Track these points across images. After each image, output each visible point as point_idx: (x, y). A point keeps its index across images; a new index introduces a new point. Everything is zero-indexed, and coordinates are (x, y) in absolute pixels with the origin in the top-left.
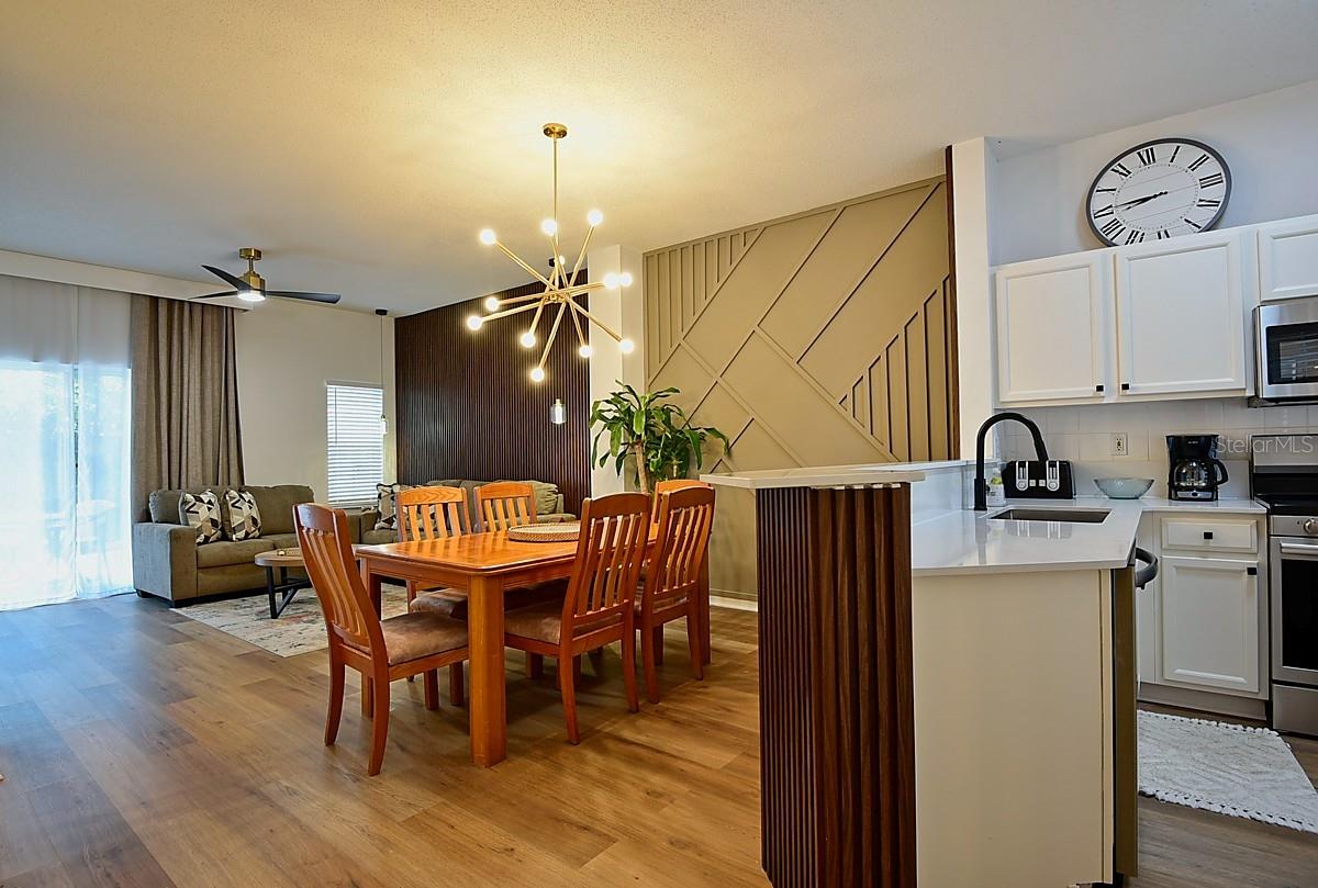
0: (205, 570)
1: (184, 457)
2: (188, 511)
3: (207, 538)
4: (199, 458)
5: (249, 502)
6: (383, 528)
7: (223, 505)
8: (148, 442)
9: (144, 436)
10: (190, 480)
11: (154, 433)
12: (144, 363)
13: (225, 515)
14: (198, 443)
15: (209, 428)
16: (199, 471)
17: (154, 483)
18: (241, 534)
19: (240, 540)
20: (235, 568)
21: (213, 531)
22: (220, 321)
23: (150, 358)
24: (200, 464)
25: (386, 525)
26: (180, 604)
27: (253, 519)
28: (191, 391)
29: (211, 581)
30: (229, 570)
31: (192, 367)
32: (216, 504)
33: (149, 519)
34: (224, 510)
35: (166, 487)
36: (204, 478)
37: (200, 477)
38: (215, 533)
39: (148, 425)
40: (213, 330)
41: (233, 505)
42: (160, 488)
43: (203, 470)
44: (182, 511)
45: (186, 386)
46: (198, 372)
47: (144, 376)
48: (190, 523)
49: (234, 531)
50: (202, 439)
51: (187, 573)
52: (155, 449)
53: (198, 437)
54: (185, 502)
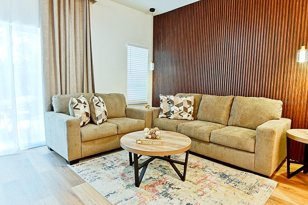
0: (85, 143)
1: (68, 78)
2: (74, 108)
3: (84, 123)
4: (75, 78)
5: (103, 103)
6: (163, 117)
7: (91, 105)
8: (50, 68)
9: (48, 66)
10: (71, 90)
11: (53, 64)
12: (47, 24)
13: (93, 110)
14: (74, 70)
15: (79, 63)
16: (75, 85)
17: (54, 91)
18: (100, 121)
19: (100, 124)
20: (100, 141)
21: (87, 119)
22: (83, 6)
23: (49, 23)
24: (75, 81)
25: (165, 116)
26: (72, 163)
27: (105, 112)
28: (71, 43)
29: (89, 149)
30: (97, 142)
31: (71, 29)
32: (87, 104)
33: (52, 110)
34: (92, 107)
35: (60, 92)
36: (77, 89)
37: (75, 88)
38: (87, 120)
39: (50, 60)
40: (79, 11)
41: (96, 105)
42: (57, 94)
43: (77, 85)
44: (72, 108)
45: (68, 39)
46: (73, 32)
47: (47, 32)
48: (76, 115)
49: (97, 119)
50: (76, 69)
51: (76, 145)
52: (54, 73)
53: (74, 67)
54: (72, 103)
